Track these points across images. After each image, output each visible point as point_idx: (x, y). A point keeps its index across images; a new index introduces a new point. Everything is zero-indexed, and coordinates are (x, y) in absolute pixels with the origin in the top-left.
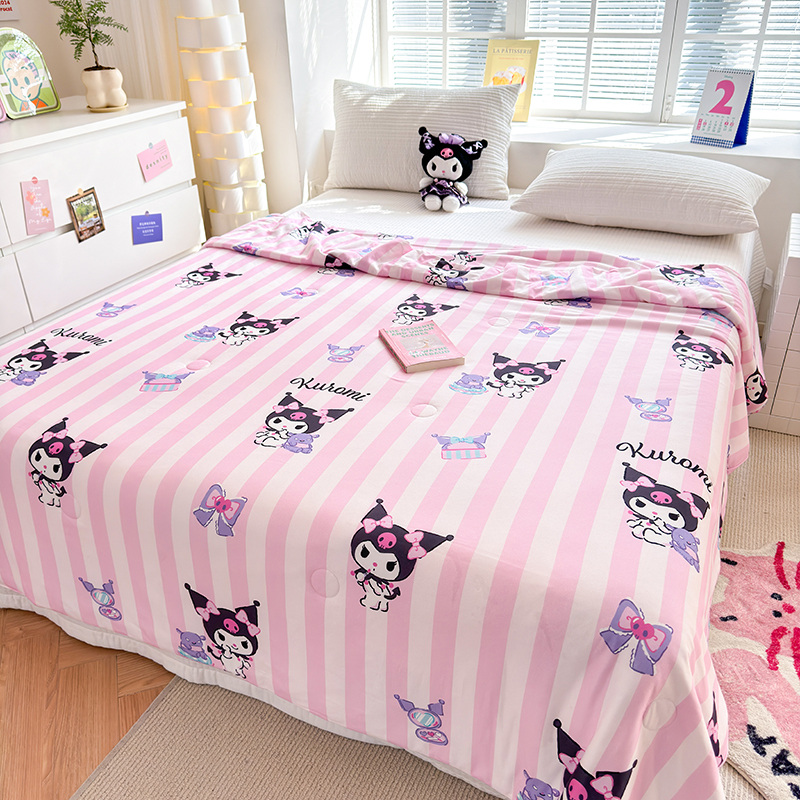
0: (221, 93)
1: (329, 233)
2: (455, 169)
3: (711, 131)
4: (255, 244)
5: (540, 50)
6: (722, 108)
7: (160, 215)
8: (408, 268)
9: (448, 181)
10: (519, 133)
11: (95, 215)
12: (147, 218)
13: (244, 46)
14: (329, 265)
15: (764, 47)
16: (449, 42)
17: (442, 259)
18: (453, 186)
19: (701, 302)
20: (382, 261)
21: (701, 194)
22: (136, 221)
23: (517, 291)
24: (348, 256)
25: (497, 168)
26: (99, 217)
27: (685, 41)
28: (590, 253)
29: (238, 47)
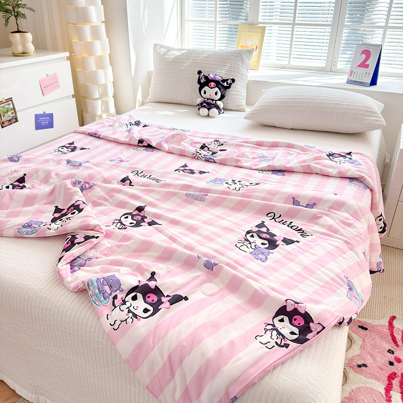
0: (89, 48)
1: (144, 127)
2: (216, 94)
3: (357, 77)
4: (101, 132)
5: (266, 31)
6: (364, 65)
7: (52, 114)
8: (183, 149)
9: (213, 100)
10: (252, 75)
11: (12, 113)
12: (45, 115)
13: (104, 24)
14: (140, 144)
15: (387, 33)
16: (218, 26)
17: (204, 144)
18: (215, 103)
19: (349, 174)
20: (170, 143)
22: (37, 117)
23: (244, 164)
24: (151, 140)
25: (240, 94)
26: (14, 114)
27: (345, 28)
28: (288, 143)
29: (99, 23)
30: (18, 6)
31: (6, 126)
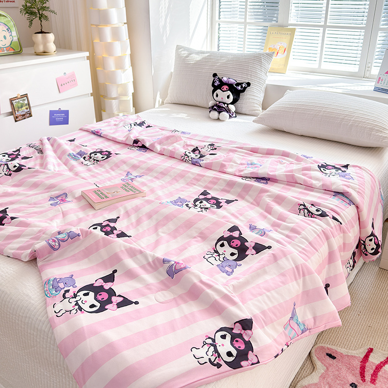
0: (109, 48)
1: (147, 127)
3: (385, 85)
4: (103, 130)
7: (68, 111)
9: (224, 103)
10: (272, 79)
11: (27, 109)
12: (60, 111)
14: (135, 145)
16: (248, 27)
17: (197, 147)
18: (227, 106)
19: (334, 188)
20: (163, 145)
21: (361, 122)
22: (52, 113)
23: (229, 170)
24: (146, 140)
26: (29, 110)
27: (380, 32)
28: (283, 151)
29: (121, 25)
30: (44, 8)
31: (20, 120)
